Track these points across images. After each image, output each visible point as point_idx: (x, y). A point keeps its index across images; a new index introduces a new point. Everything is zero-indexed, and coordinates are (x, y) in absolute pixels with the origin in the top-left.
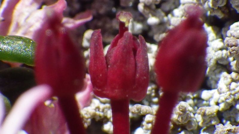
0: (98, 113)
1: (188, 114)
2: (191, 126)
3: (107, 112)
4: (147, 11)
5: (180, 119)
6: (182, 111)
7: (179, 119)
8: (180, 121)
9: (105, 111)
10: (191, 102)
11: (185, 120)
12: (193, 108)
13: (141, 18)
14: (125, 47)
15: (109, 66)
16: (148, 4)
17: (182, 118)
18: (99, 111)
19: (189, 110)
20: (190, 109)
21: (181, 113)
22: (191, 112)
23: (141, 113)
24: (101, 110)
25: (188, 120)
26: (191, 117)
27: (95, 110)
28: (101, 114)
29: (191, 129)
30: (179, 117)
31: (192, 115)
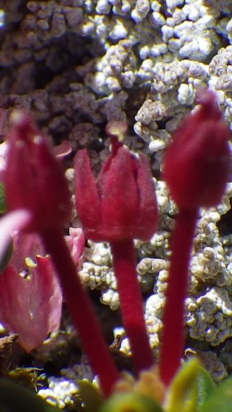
0: (92, 277)
1: (217, 263)
2: (222, 280)
3: (105, 275)
4: (147, 133)
5: (207, 271)
6: (208, 257)
7: (205, 271)
8: (207, 273)
9: (102, 275)
10: (220, 248)
11: (214, 272)
12: (224, 256)
13: (140, 145)
14: (121, 168)
15: (102, 197)
16: (147, 122)
17: (209, 268)
18: (94, 274)
19: (217, 258)
20: (220, 257)
21: (207, 260)
22: (221, 261)
23: (153, 269)
24: (96, 274)
25: (218, 272)
26: (221, 268)
27: (89, 273)
28: (98, 279)
29: (224, 284)
30: (204, 268)
31: (223, 265)
